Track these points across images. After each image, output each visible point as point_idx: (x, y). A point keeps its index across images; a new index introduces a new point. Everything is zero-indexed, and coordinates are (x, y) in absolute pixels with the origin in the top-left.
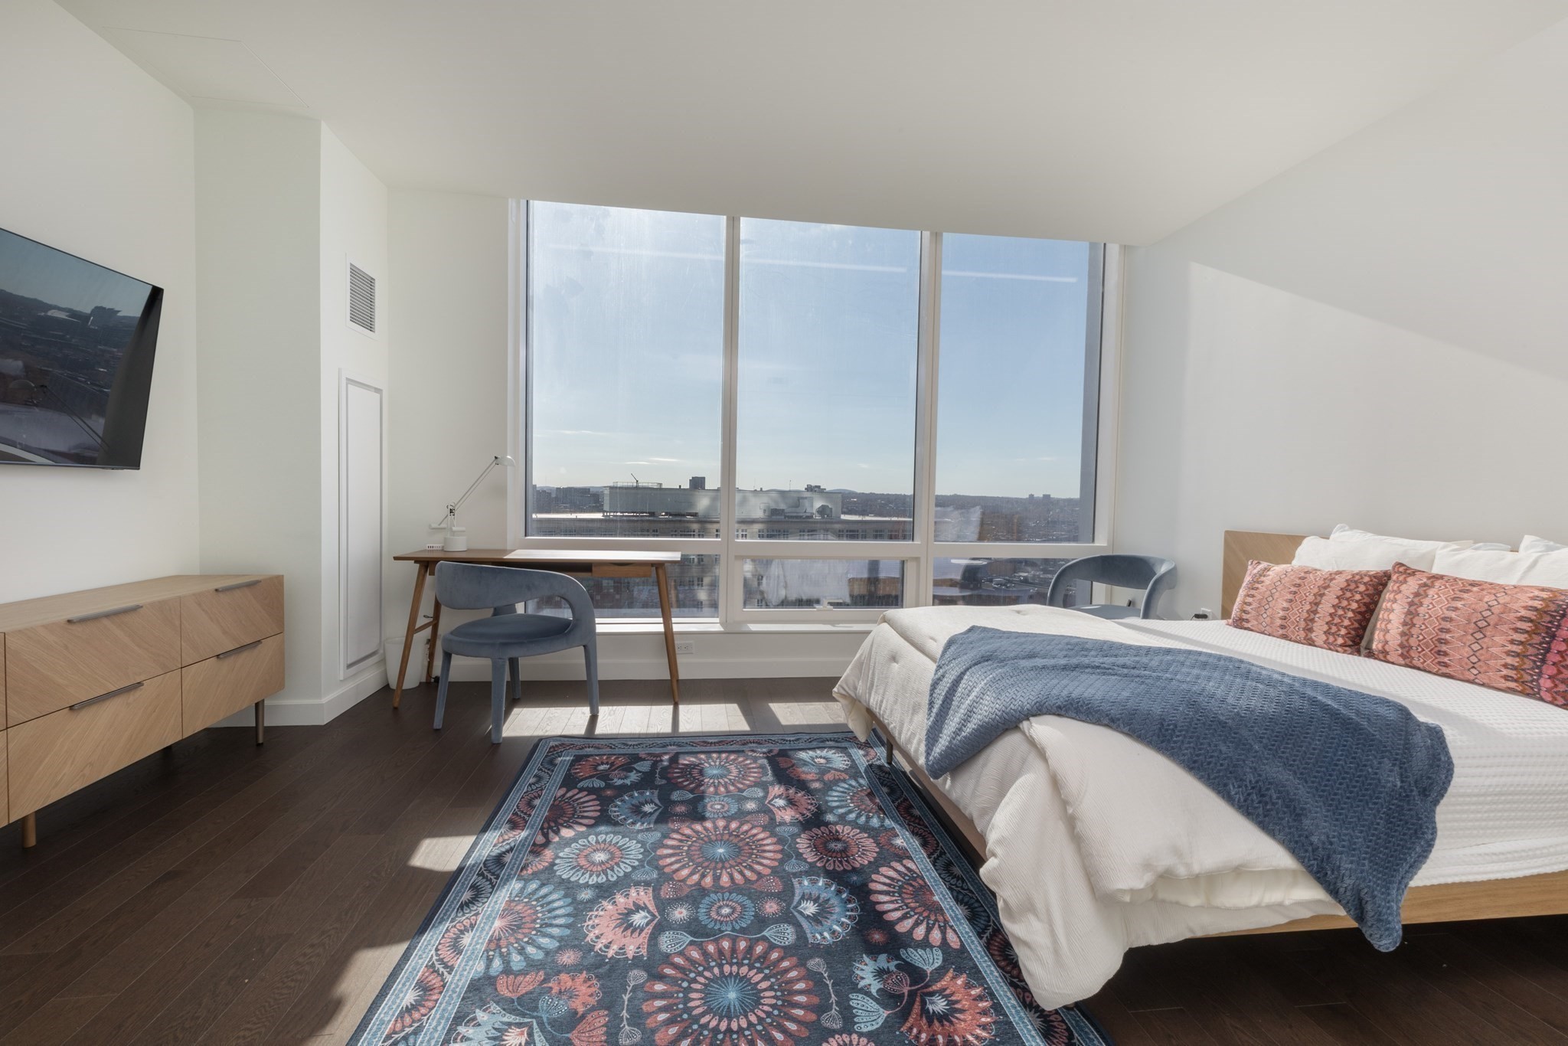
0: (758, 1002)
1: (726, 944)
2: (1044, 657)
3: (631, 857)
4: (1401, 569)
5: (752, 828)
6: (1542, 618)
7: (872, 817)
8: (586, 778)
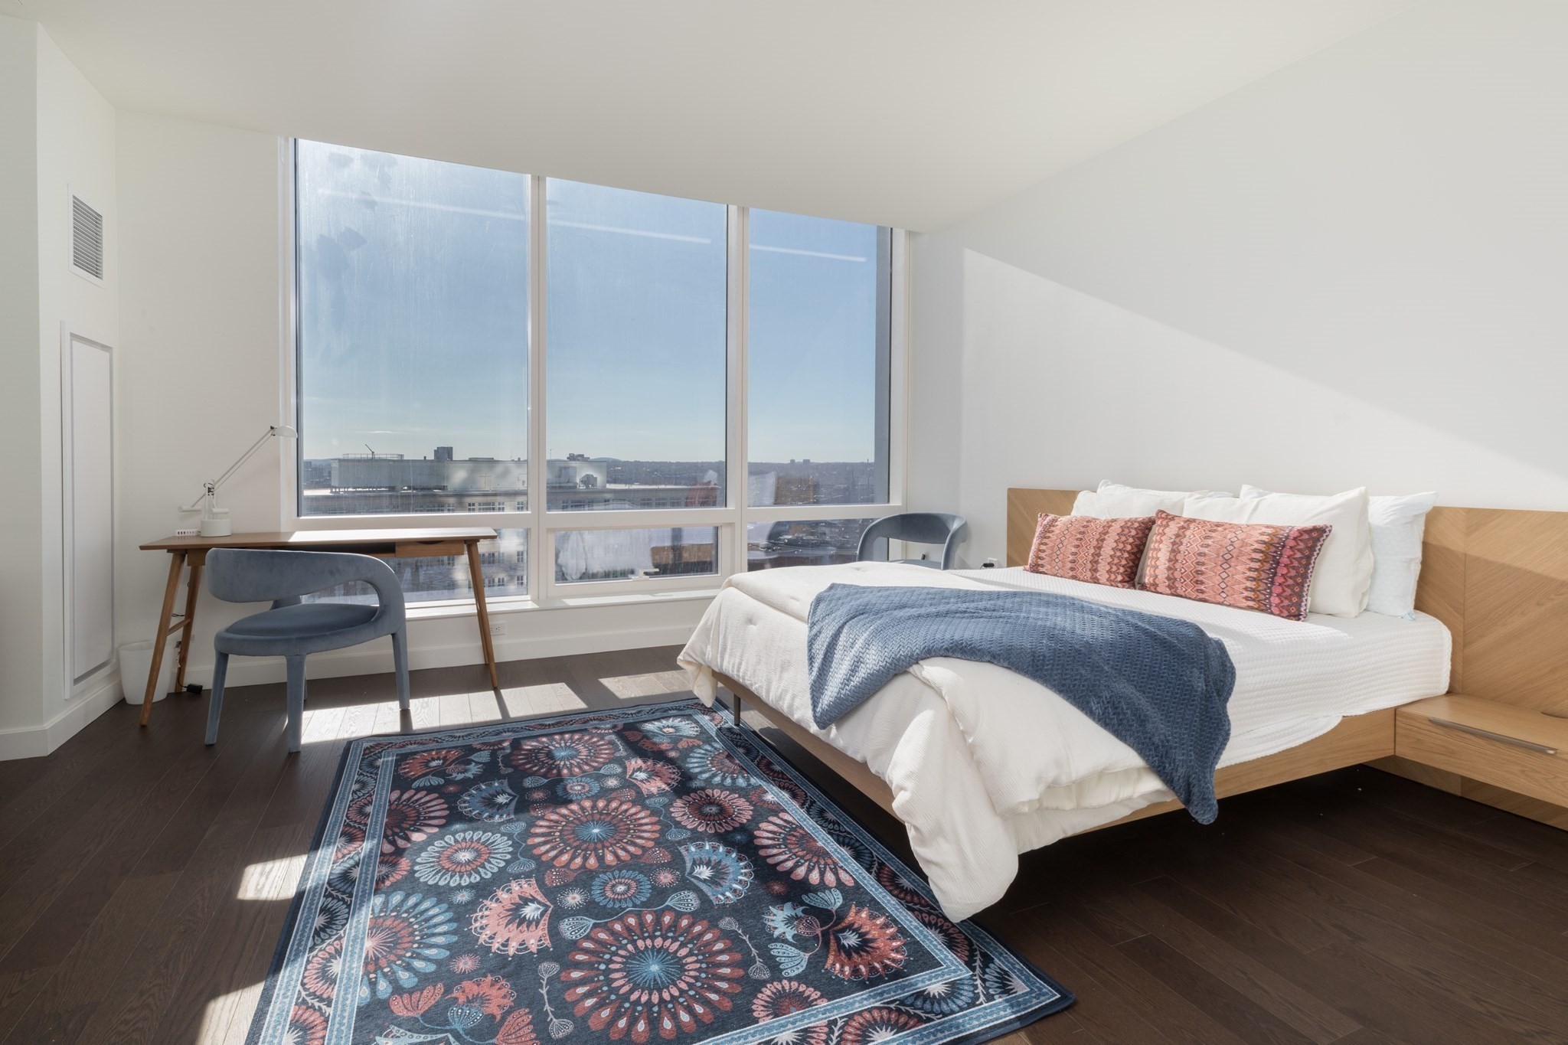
0: (682, 969)
1: (632, 921)
2: (912, 607)
3: (500, 851)
4: (1163, 515)
5: (621, 805)
6: (1269, 549)
7: (737, 778)
8: (419, 777)
